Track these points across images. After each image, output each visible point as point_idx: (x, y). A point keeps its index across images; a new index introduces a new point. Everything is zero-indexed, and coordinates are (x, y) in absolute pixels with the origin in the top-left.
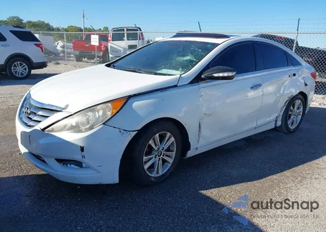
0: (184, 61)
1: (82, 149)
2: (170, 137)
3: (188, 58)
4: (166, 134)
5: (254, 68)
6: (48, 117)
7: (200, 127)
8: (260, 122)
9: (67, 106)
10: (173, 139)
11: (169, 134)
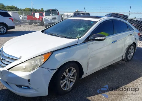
0: (80, 30)
1: (29, 80)
2: (74, 70)
3: (82, 29)
4: (72, 69)
5: (113, 33)
6: (11, 62)
7: (88, 63)
8: (116, 58)
9: (21, 57)
10: (75, 70)
11: (73, 68)
